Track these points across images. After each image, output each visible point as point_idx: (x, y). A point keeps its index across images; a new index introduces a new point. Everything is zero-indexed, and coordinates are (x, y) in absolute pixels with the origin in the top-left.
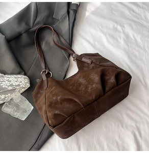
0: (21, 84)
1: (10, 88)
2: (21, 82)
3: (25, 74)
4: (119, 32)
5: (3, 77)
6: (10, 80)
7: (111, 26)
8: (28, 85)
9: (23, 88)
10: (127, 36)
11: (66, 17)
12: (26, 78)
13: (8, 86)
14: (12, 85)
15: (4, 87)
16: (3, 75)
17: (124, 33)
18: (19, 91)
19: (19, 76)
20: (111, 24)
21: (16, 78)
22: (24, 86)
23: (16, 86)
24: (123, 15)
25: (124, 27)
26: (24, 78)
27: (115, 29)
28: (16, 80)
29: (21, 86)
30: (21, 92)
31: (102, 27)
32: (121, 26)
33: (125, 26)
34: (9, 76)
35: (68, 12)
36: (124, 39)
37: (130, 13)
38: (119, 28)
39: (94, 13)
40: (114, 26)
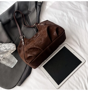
0: (11, 48)
1: (5, 51)
2: (11, 47)
3: (13, 43)
4: (65, 16)
5: (1, 44)
6: (5, 46)
7: (61, 13)
8: (15, 49)
9: (12, 50)
10: (70, 19)
11: (35, 10)
13: (4, 50)
15: (2, 50)
17: (68, 17)
18: (10, 52)
19: (10, 44)
20: (60, 12)
21: (8, 45)
22: (13, 49)
23: (8, 49)
24: (67, 7)
25: (68, 13)
26: (13, 45)
27: (63, 15)
28: (8, 46)
29: (11, 49)
30: (12, 52)
31: (56, 14)
32: (66, 13)
33: (69, 13)
34: (4, 44)
35: (36, 7)
36: (68, 20)
37: (71, 5)
38: (65, 14)
39: (51, 7)
40: (62, 13)
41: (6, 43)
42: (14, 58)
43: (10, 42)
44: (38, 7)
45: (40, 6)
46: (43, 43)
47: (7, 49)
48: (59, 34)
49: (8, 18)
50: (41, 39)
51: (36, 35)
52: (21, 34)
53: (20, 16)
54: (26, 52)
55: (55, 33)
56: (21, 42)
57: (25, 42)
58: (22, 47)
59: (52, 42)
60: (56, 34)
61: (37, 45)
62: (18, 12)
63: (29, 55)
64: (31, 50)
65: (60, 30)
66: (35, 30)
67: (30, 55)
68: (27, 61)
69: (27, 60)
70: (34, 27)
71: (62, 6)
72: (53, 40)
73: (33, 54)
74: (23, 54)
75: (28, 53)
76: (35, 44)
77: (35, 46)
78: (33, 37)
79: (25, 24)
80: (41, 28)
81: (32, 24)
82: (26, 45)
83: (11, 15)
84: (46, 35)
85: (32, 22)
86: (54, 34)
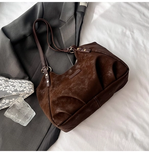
0: (25, 89)
1: (14, 93)
2: (25, 88)
3: (30, 79)
4: (128, 37)
5: (7, 81)
6: (14, 85)
8: (32, 91)
9: (27, 94)
10: (136, 43)
12: (31, 84)
13: (12, 91)
14: (16, 91)
15: (8, 92)
16: (8, 79)
17: (133, 38)
18: (23, 97)
19: (23, 81)
20: (120, 29)
21: (20, 83)
22: (28, 92)
23: (20, 91)
24: (133, 19)
25: (133, 32)
26: (29, 84)
27: (124, 34)
28: (20, 85)
29: (25, 92)
30: (25, 97)
31: (110, 31)
32: (130, 30)
33: (135, 31)
34: (13, 81)
35: (75, 15)
37: (141, 17)
38: (128, 33)
39: (102, 16)
40: (123, 31)
41: (16, 78)
42: (30, 108)
43: (23, 78)
44: (79, 15)
45: (83, 14)
46: (87, 89)
47: (17, 91)
48: (118, 75)
49: (23, 31)
50: (83, 82)
51: (72, 69)
52: (44, 64)
53: (44, 28)
54: (53, 102)
55: (110, 72)
56: (44, 79)
57: (51, 82)
58: (46, 89)
59: (103, 89)
60: (113, 74)
61: (75, 93)
62: (40, 22)
63: (59, 110)
64: (63, 100)
65: (120, 67)
66: (70, 58)
67: (61, 111)
68: (55, 121)
69: (54, 118)
70: (69, 53)
71: (124, 16)
72: (105, 85)
73: (67, 109)
74: (47, 105)
75: (57, 105)
76: (70, 89)
77: (71, 95)
78: (67, 73)
79: (52, 45)
80: (83, 57)
81: (65, 46)
82: (53, 87)
83: (29, 26)
84: (94, 75)
85: (66, 43)
86: (109, 75)
